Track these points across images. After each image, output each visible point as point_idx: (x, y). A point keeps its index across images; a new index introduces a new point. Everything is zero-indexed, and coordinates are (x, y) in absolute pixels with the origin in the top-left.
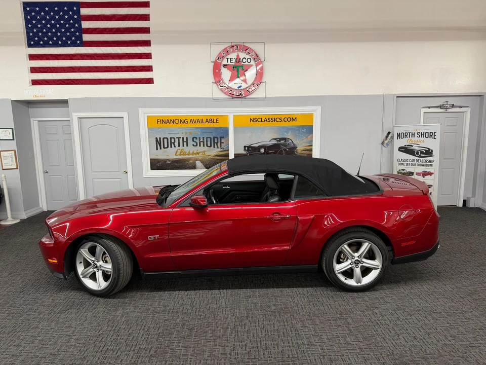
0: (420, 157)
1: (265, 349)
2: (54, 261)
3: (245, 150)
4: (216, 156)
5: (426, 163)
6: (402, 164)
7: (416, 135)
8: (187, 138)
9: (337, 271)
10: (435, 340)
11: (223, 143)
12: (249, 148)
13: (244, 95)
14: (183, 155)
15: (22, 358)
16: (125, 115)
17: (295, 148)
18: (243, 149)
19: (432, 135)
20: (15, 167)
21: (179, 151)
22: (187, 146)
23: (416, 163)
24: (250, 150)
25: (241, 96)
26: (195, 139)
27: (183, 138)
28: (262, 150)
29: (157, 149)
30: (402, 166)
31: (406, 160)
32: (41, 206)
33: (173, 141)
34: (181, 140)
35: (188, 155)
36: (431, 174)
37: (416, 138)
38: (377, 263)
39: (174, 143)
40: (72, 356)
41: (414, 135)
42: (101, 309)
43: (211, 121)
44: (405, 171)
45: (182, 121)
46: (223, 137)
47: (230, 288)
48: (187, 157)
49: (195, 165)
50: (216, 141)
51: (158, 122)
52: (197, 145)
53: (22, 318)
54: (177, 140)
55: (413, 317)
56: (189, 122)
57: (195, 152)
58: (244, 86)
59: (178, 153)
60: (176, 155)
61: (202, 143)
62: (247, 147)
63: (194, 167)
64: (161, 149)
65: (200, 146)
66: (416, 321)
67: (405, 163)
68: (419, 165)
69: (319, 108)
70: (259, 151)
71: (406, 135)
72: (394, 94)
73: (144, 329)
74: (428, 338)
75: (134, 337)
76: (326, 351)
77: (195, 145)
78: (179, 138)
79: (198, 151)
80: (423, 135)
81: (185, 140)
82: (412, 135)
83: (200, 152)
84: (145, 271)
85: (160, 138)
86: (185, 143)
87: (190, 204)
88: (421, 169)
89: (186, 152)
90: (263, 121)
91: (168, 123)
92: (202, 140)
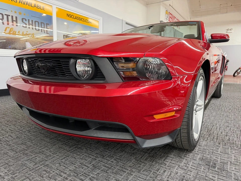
3: (64, 38)
4: (43, 40)
8: (16, 17)
14: (13, 34)
18: (63, 37)
22: (17, 25)
26: (24, 20)
27: (12, 17)
34: (10, 18)
35: (18, 35)
39: (2, 20)
43: (38, 6)
46: (48, 24)
48: (16, 36)
49: (25, 46)
50: (43, 27)
52: (26, 27)
54: (5, 17)
56: (18, 2)
57: (25, 33)
59: (8, 31)
60: (5, 33)
61: (31, 26)
62: (65, 36)
65: (29, 28)
69: (101, 18)
72: (125, 21)
78: (8, 16)
79: (28, 33)
81: (14, 19)
89: (16, 32)
90: (75, 18)
92: (30, 23)
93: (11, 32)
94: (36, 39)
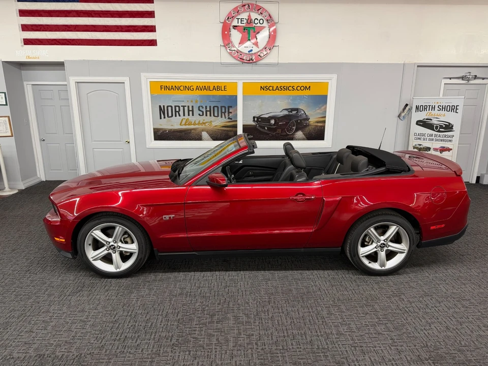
0: (439, 131)
1: (292, 338)
2: (61, 240)
3: (254, 121)
4: (223, 127)
5: (445, 139)
6: (419, 139)
7: (437, 108)
9: (362, 254)
10: (469, 331)
11: (231, 113)
12: (258, 119)
13: (254, 60)
14: (189, 125)
15: (36, 346)
16: (126, 80)
17: (307, 119)
18: (252, 120)
19: (454, 109)
20: (10, 135)
21: (184, 121)
22: (193, 115)
23: (434, 138)
24: (260, 122)
25: (251, 61)
26: (201, 108)
27: (188, 106)
28: (273, 122)
29: (161, 118)
30: (419, 141)
31: (424, 135)
32: (39, 176)
33: (177, 110)
35: (194, 124)
36: (449, 150)
37: (436, 112)
38: (404, 247)
39: (179, 112)
40: (88, 344)
41: (434, 108)
42: (114, 292)
43: (218, 88)
44: (421, 147)
45: (188, 88)
46: (231, 107)
47: (247, 270)
48: (192, 127)
49: (201, 136)
50: (223, 111)
51: (161, 88)
52: (203, 115)
53: (31, 300)
54: (182, 108)
55: (442, 304)
56: (195, 89)
57: (201, 122)
58: (255, 50)
59: (183, 123)
60: (181, 125)
61: (208, 113)
62: (257, 117)
63: (199, 138)
64: (165, 118)
65: (206, 115)
66: (446, 309)
67: (422, 137)
68: (437, 140)
69: (335, 76)
70: (269, 122)
71: (425, 108)
72: (415, 63)
73: (162, 315)
74: (462, 328)
75: (152, 323)
76: (357, 341)
77: (201, 114)
78: (184, 107)
79: (204, 122)
80: (444, 108)
81: (191, 109)
82: (432, 108)
83: (206, 122)
84: (159, 251)
85: (164, 106)
86: (191, 113)
87: (207, 182)
88: (438, 145)
89: (191, 122)
90: (274, 89)
91: (172, 90)
92: (208, 109)
93: (187, 123)
94: (215, 128)
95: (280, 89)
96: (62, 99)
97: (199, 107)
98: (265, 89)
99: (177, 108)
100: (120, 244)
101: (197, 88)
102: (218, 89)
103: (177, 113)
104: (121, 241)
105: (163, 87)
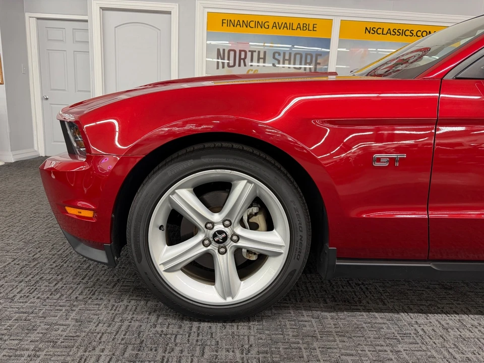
2: (84, 213)
8: (265, 53)
11: (319, 64)
16: (174, 8)
27: (259, 52)
29: (218, 68)
32: (36, 148)
33: (243, 56)
34: (255, 55)
39: (244, 59)
45: (260, 24)
50: (309, 61)
51: (223, 23)
52: (279, 65)
54: (249, 54)
61: (287, 63)
64: (223, 67)
77: (277, 64)
78: (252, 52)
81: (262, 56)
85: (224, 50)
86: (261, 59)
90: (385, 33)
91: (238, 26)
92: (287, 57)
95: (392, 33)
96: (76, 41)
97: (274, 54)
98: (372, 31)
99: (243, 54)
100: (239, 231)
101: (275, 25)
102: (305, 28)
103: (242, 61)
104: (241, 223)
105: (226, 21)
